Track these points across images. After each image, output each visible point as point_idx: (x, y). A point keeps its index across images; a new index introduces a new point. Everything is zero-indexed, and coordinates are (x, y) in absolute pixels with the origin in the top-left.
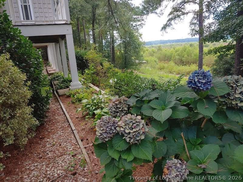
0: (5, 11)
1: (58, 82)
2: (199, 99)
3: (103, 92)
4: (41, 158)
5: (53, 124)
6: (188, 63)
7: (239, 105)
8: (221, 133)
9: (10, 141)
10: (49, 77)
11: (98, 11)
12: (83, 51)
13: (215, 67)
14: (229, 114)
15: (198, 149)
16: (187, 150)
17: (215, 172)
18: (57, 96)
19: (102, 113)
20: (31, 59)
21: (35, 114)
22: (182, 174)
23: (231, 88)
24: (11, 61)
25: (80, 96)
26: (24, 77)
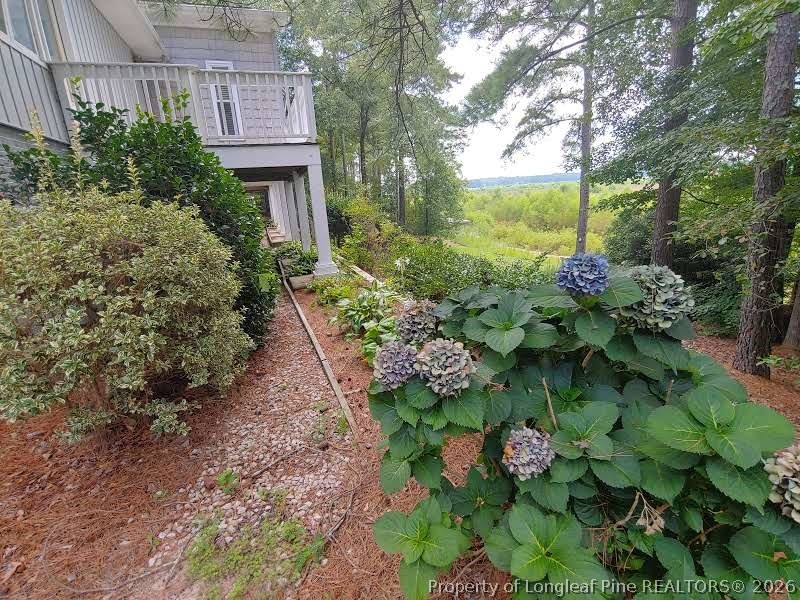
0: (188, 117)
1: (289, 260)
2: (581, 311)
3: (380, 284)
4: (260, 413)
5: (282, 347)
6: (555, 226)
7: (660, 325)
8: (622, 379)
9: (200, 380)
10: (273, 251)
11: (375, 120)
12: (340, 199)
13: (612, 235)
14: (641, 343)
15: (573, 410)
16: (552, 411)
17: (607, 456)
18: (289, 289)
19: (380, 329)
20: (239, 216)
21: (247, 327)
22: (541, 458)
23: (645, 291)
24: (201, 220)
25: (335, 292)
26: (226, 253)
